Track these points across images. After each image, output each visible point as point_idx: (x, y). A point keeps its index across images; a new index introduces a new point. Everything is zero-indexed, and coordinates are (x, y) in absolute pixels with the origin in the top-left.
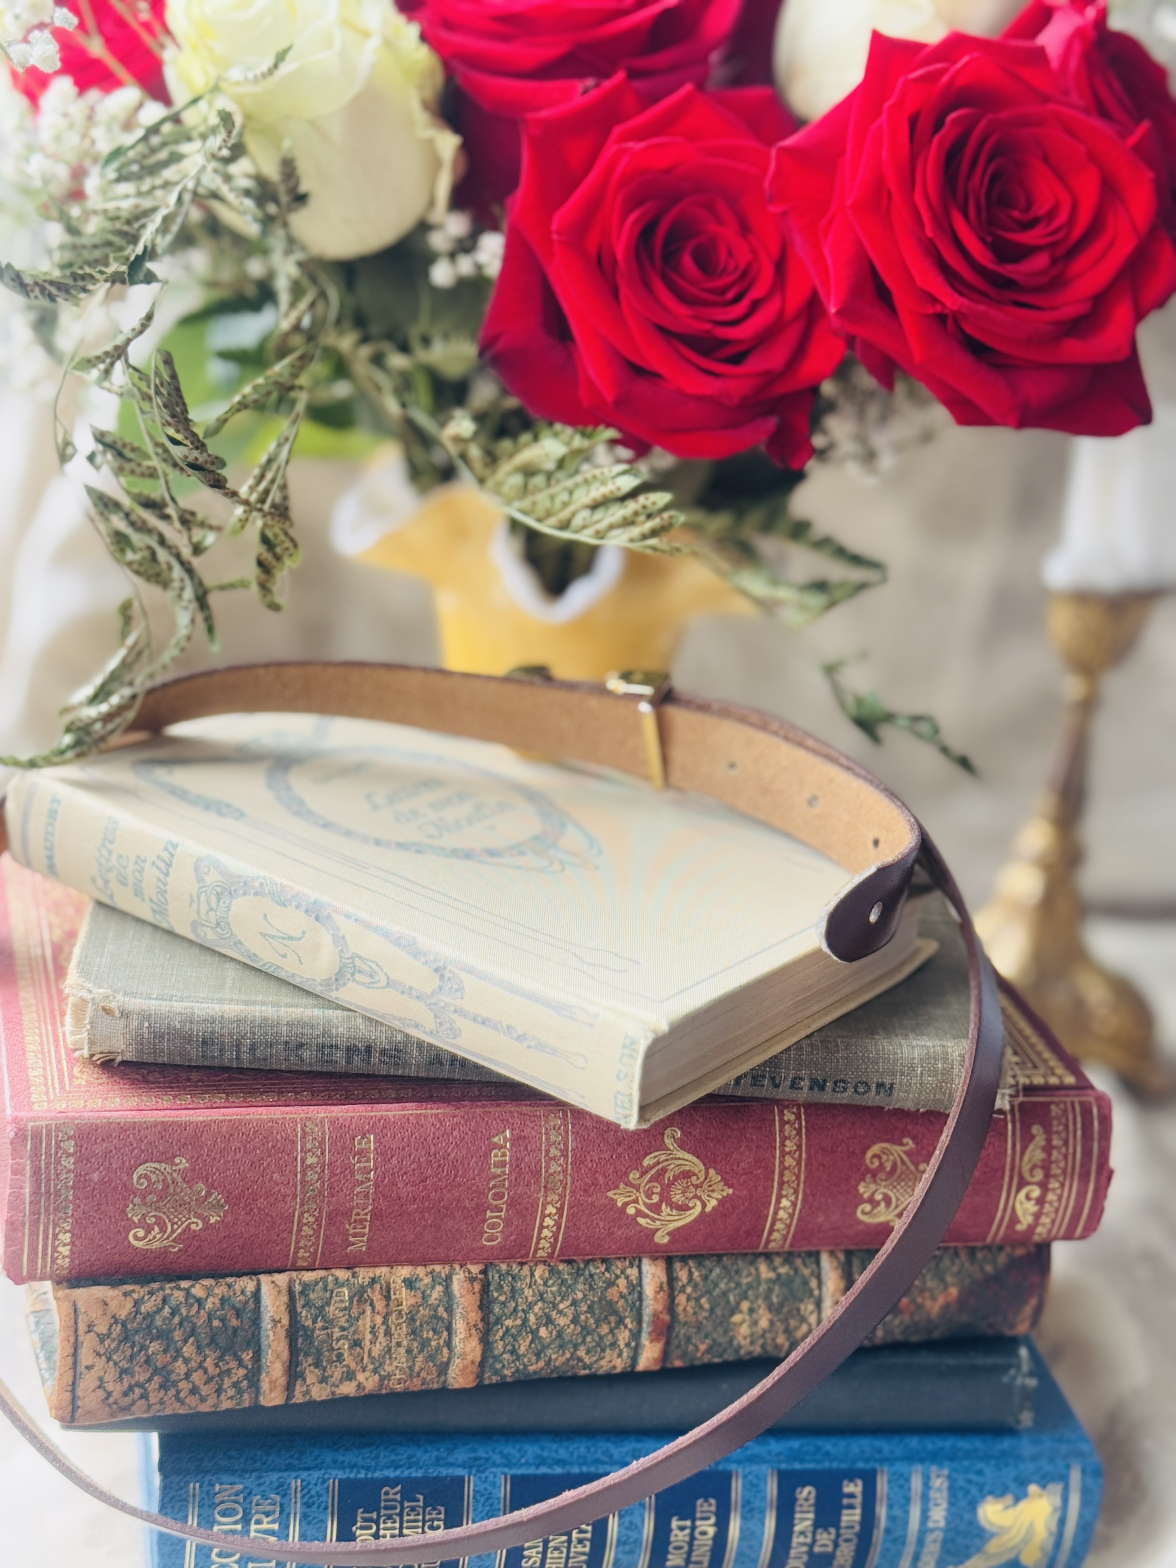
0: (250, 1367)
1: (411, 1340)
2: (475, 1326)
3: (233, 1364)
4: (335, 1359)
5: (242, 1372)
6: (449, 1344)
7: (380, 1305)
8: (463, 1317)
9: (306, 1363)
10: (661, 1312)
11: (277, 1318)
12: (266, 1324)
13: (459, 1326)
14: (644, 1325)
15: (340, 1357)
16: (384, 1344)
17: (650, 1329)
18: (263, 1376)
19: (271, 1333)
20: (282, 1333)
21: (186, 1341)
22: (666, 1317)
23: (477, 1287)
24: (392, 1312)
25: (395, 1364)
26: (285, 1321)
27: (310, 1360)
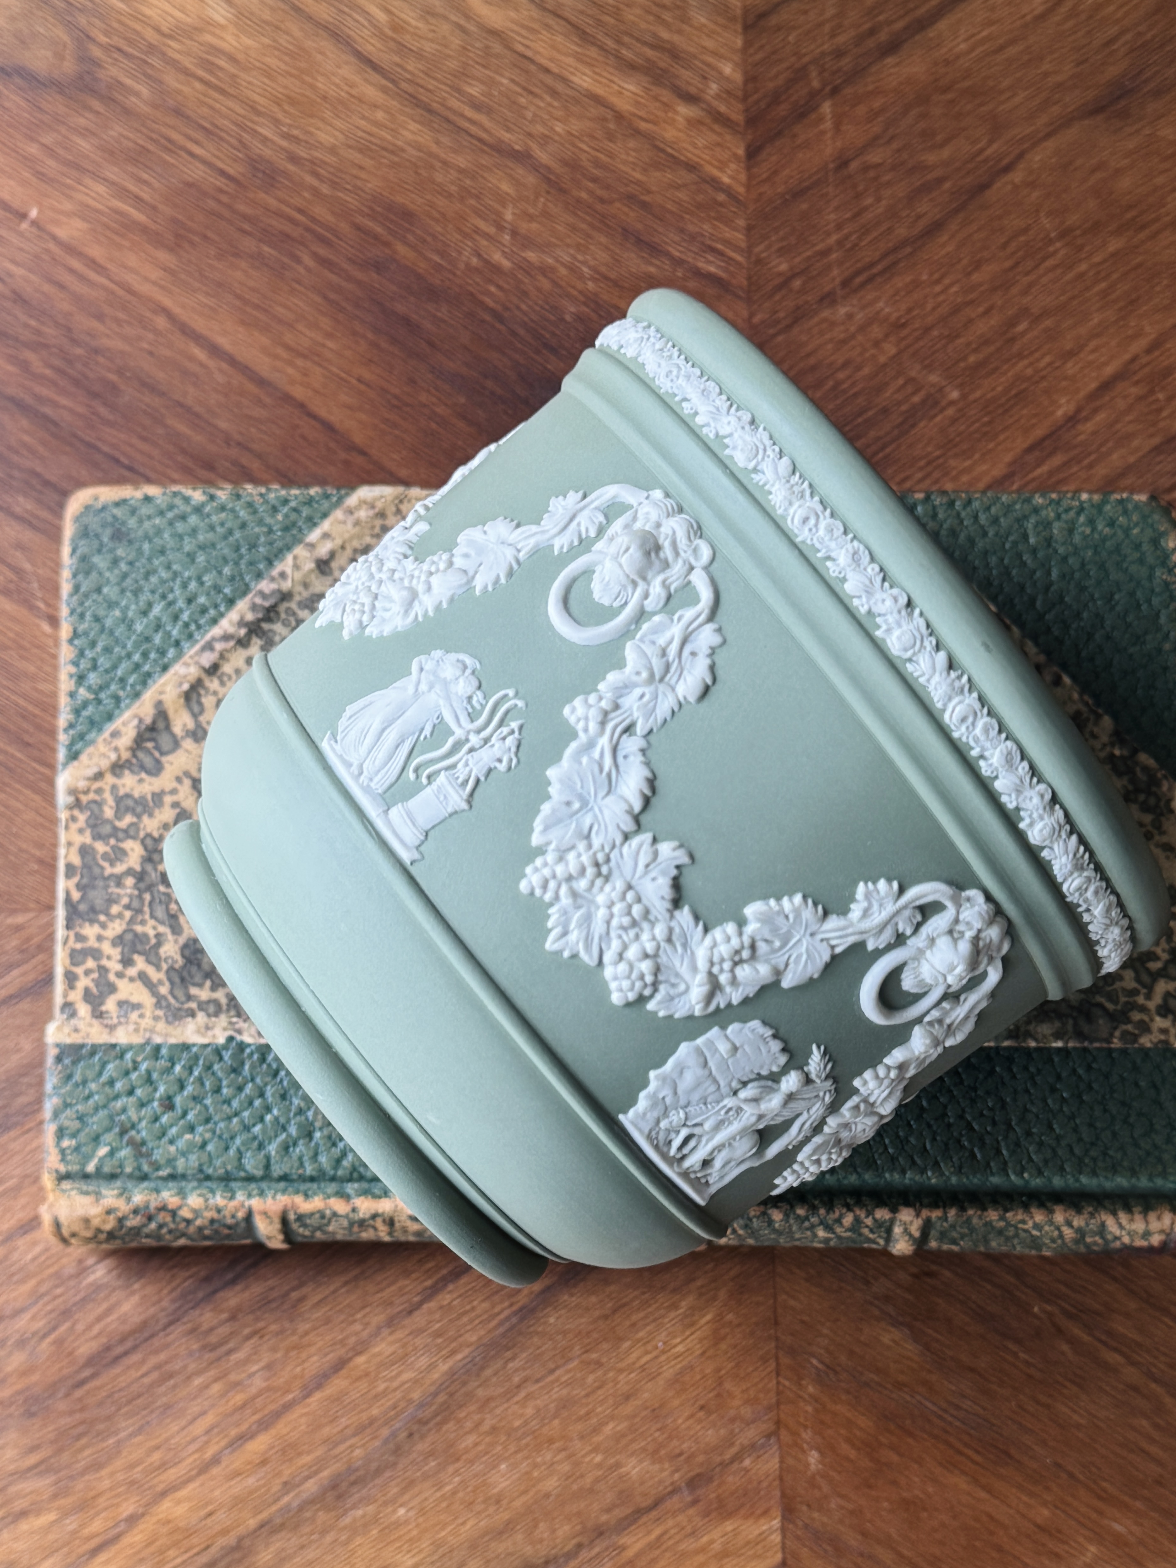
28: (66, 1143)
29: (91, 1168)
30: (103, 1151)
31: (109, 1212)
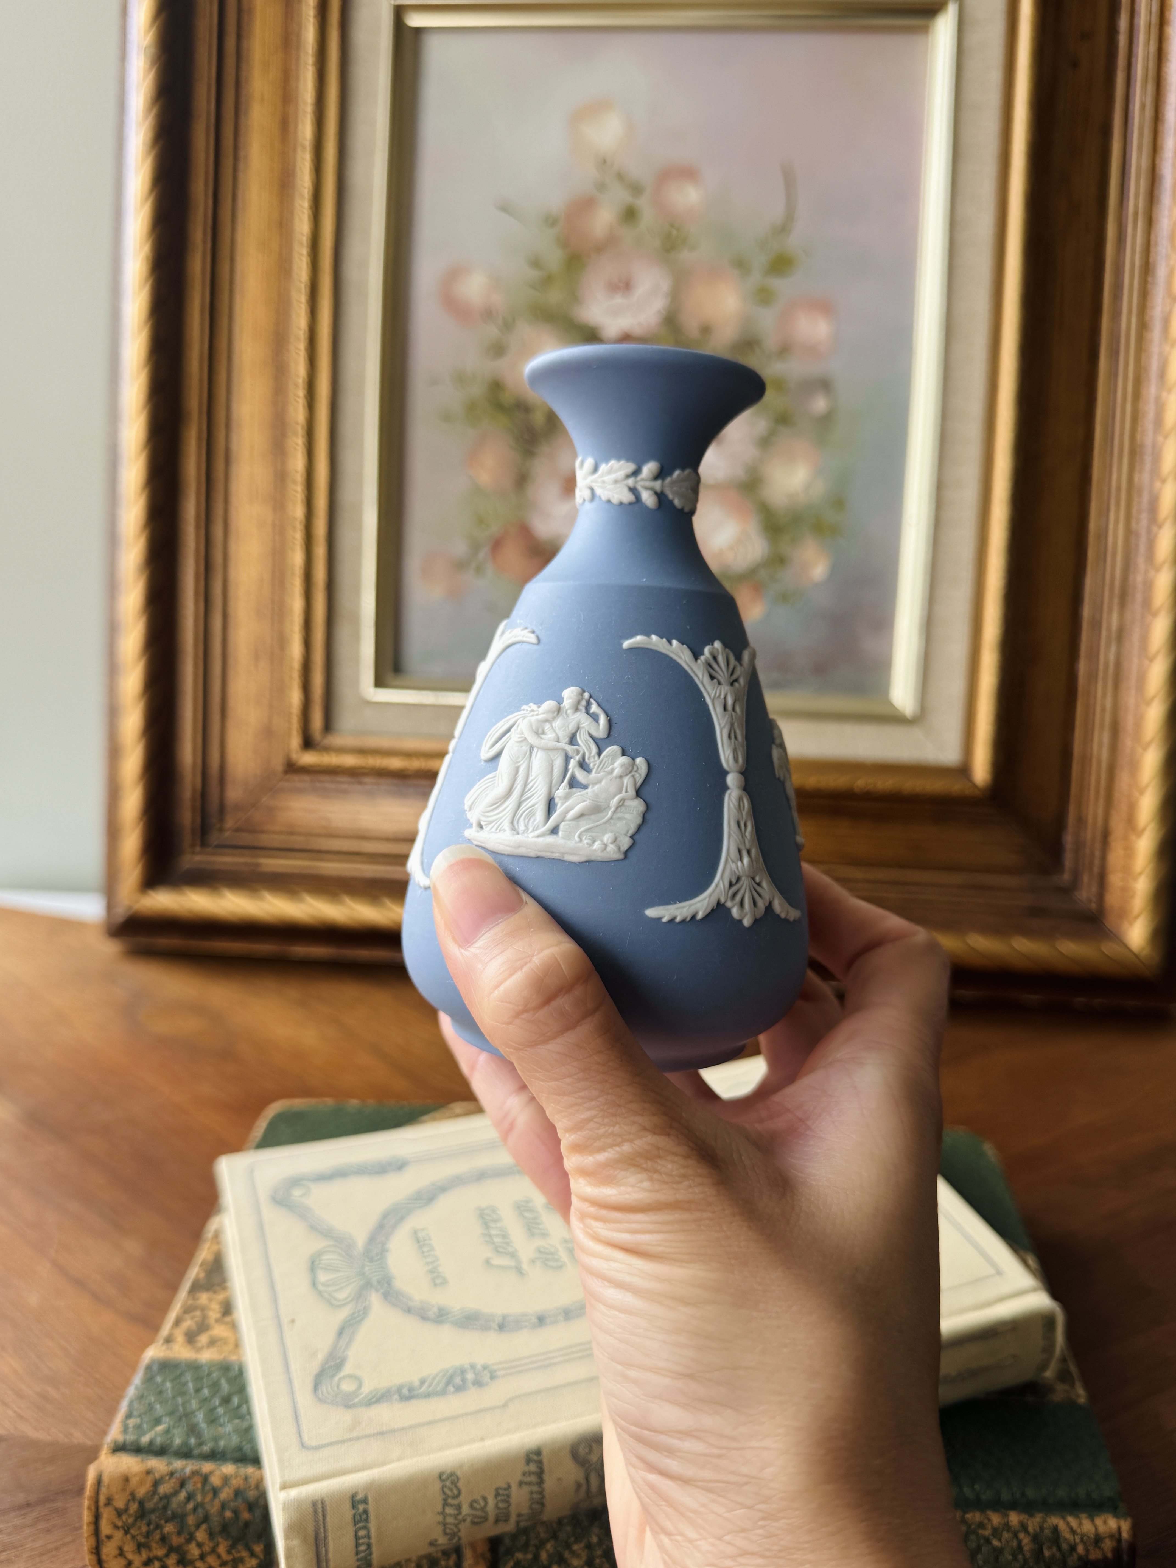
28: (132, 1422)
29: (145, 1439)
30: (160, 1428)
31: (148, 1472)
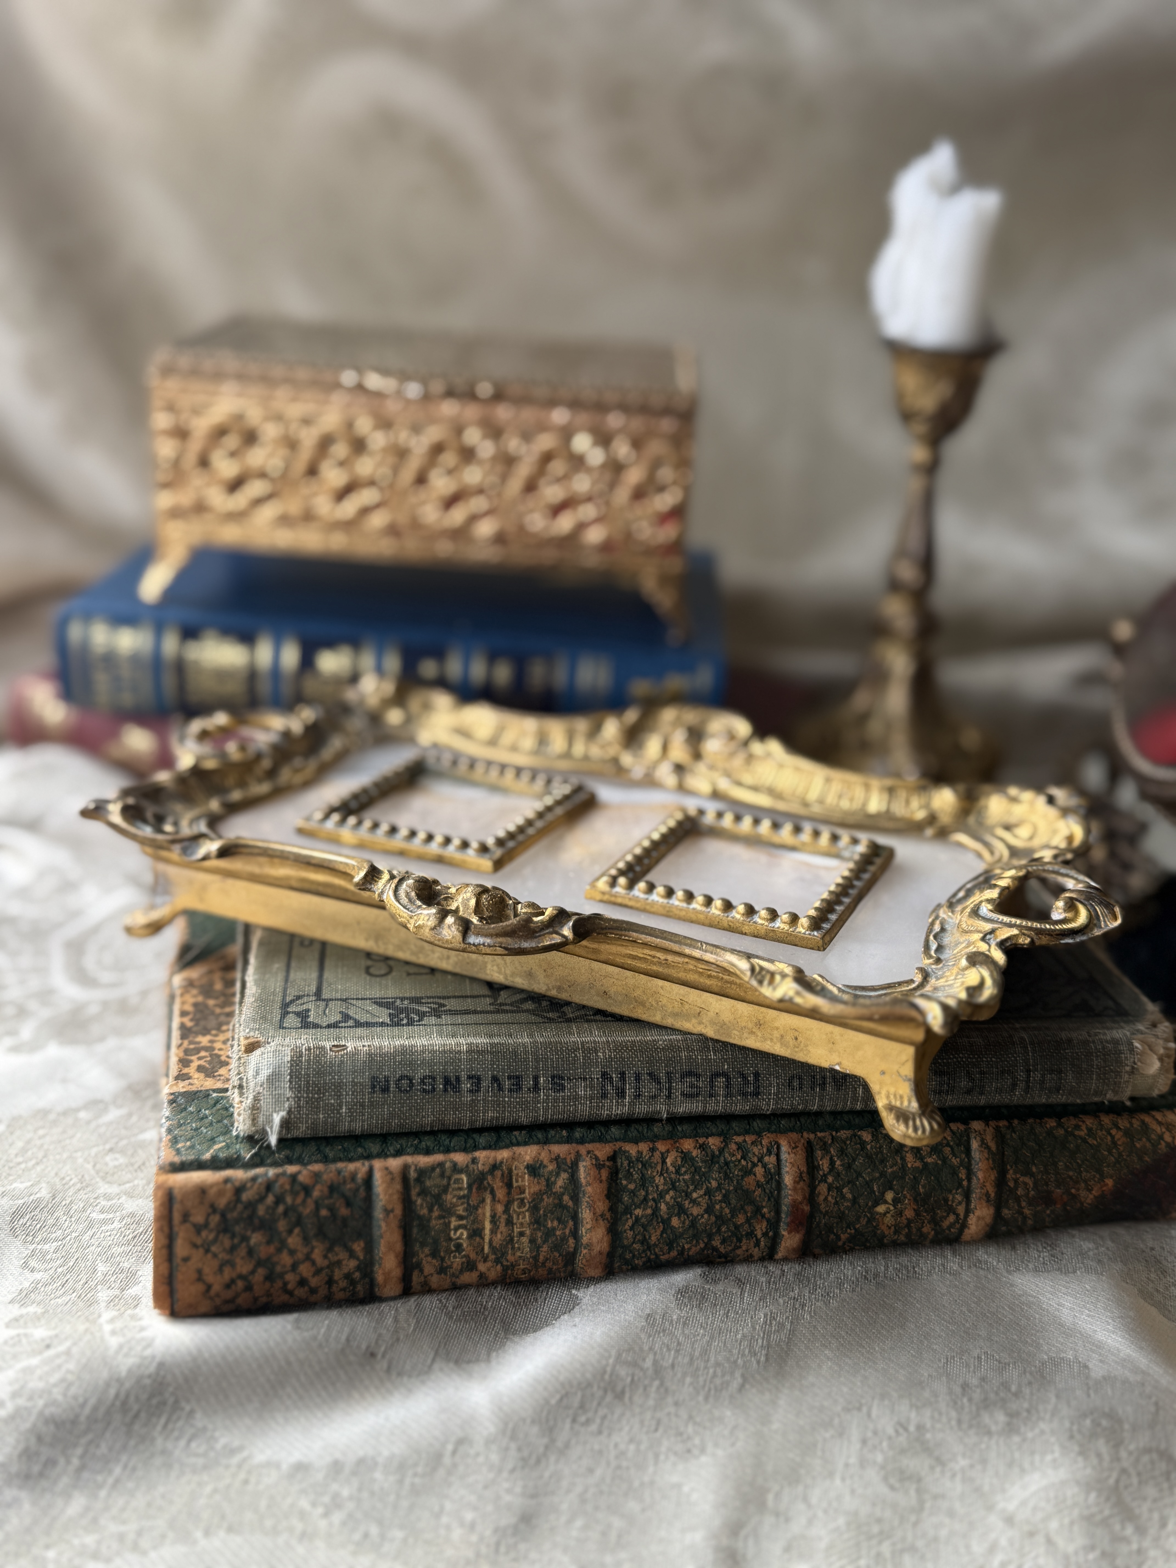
0: (362, 1258)
1: (534, 1230)
2: (602, 1215)
3: (343, 1255)
4: (453, 1248)
5: (353, 1264)
6: (575, 1234)
7: (501, 1194)
8: (591, 1207)
9: (423, 1255)
10: (801, 1203)
11: (390, 1207)
12: (378, 1213)
13: (586, 1215)
14: (783, 1216)
15: (459, 1247)
16: (505, 1234)
17: (789, 1220)
18: (376, 1268)
19: (383, 1224)
20: (394, 1223)
21: (290, 1232)
22: (807, 1208)
23: (605, 1174)
24: (513, 1201)
25: (519, 1254)
26: (398, 1211)
27: (427, 1250)
